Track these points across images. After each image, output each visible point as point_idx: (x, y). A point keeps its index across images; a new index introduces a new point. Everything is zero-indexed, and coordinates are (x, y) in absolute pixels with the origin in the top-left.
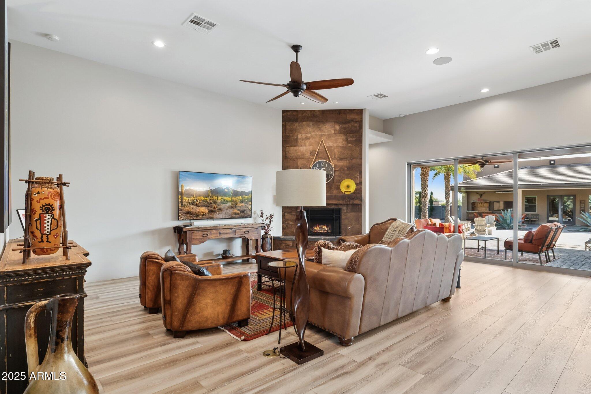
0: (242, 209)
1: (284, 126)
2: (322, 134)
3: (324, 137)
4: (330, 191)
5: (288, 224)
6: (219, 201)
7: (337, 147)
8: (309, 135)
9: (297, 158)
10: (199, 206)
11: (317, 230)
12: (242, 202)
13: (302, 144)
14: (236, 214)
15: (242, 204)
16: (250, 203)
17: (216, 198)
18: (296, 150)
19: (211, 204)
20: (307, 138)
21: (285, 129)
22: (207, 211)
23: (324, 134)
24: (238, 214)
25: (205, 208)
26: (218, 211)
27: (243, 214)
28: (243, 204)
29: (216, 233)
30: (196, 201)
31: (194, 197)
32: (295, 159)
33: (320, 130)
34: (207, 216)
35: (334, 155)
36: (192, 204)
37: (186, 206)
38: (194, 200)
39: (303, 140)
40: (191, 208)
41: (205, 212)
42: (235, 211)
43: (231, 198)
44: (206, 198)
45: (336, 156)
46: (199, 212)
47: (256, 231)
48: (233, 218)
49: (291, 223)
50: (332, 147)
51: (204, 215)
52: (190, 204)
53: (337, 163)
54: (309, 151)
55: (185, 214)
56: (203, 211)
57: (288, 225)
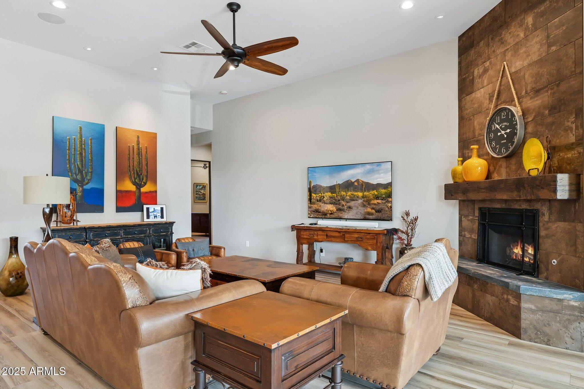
0: (378, 208)
1: (460, 63)
2: (505, 51)
3: (509, 54)
4: (519, 172)
5: (464, 236)
6: (348, 197)
7: (529, 65)
8: (488, 63)
9: (473, 115)
10: (326, 204)
11: (517, 254)
12: (377, 198)
13: (479, 85)
14: (369, 214)
15: (378, 201)
16: (390, 199)
17: (345, 193)
18: (472, 101)
19: (339, 200)
20: (486, 71)
21: (461, 68)
22: (335, 210)
23: (508, 49)
24: (372, 214)
25: (332, 205)
26: (347, 210)
27: (379, 215)
28: (380, 201)
29: (323, 235)
30: (324, 197)
31: (321, 194)
32: (471, 117)
33: (502, 42)
34: (335, 215)
35: (524, 88)
36: (320, 201)
37: (314, 203)
38: (322, 196)
39: (479, 78)
40: (319, 205)
41: (333, 211)
42: (369, 210)
43: (363, 193)
44: (334, 195)
45: (529, 88)
46: (327, 210)
47: (374, 238)
48: (365, 219)
49: (468, 235)
50: (520, 70)
51: (332, 214)
52: (318, 201)
53: (529, 103)
54: (488, 95)
55: (314, 212)
56: (331, 209)
57: (465, 238)
